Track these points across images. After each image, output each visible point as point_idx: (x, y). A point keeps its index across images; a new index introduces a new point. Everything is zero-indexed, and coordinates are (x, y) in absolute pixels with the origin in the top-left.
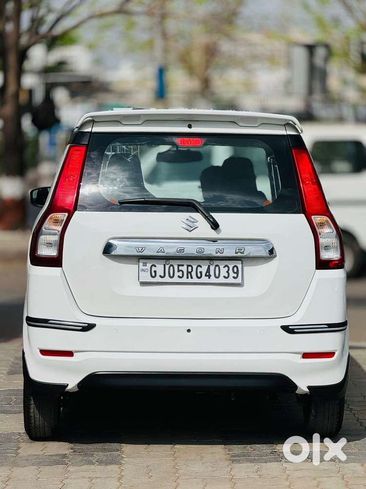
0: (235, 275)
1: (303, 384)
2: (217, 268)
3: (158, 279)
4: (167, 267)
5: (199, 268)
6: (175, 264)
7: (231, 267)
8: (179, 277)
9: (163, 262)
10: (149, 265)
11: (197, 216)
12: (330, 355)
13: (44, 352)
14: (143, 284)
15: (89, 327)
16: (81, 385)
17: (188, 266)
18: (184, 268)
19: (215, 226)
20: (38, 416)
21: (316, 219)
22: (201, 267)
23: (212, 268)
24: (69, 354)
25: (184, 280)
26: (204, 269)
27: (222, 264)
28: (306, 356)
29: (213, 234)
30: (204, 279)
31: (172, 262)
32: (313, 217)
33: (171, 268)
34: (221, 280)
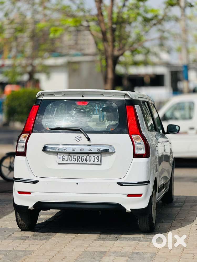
0: (98, 160)
1: (128, 208)
2: (90, 157)
3: (65, 162)
4: (69, 156)
5: (82, 157)
6: (72, 155)
7: (96, 157)
8: (74, 161)
9: (68, 154)
10: (61, 156)
11: (82, 135)
12: (140, 195)
13: (20, 192)
14: (59, 164)
15: (36, 182)
16: (34, 206)
17: (78, 156)
18: (76, 157)
19: (89, 139)
20: (21, 220)
21: (134, 136)
22: (83, 157)
23: (88, 157)
24: (29, 193)
25: (76, 162)
26: (84, 158)
27: (92, 155)
28: (129, 195)
29: (88, 143)
30: (85, 162)
31: (71, 154)
32: (132, 135)
33: (71, 157)
34: (92, 162)
